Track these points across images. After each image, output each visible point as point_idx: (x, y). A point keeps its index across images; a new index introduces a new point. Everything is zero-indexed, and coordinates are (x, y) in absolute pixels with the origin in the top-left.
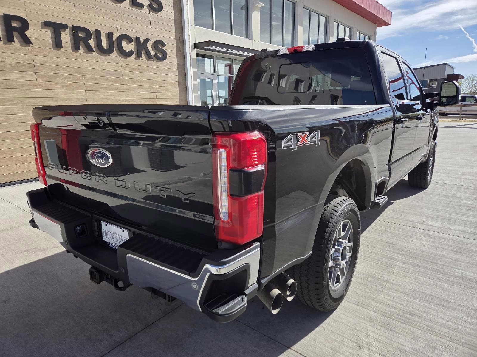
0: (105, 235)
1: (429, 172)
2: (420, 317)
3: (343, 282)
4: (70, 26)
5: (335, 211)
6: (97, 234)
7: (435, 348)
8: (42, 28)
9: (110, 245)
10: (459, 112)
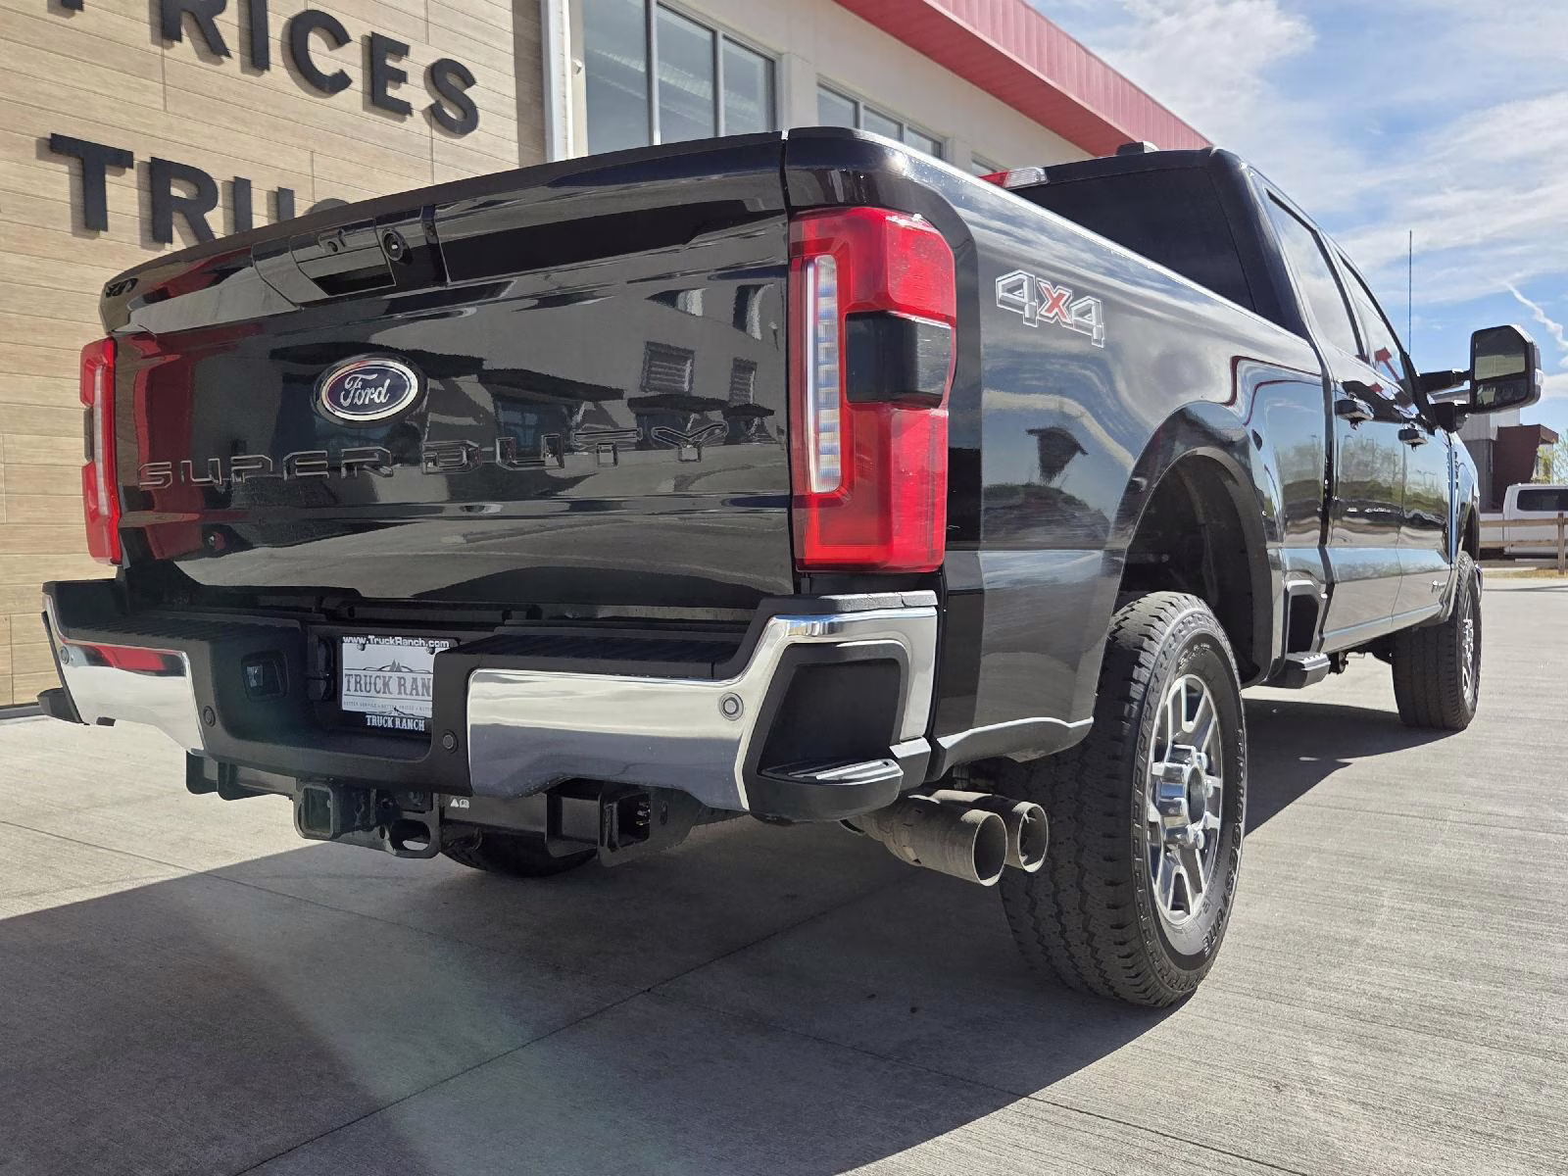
0: (352, 688)
1: (1464, 671)
2: (1483, 1017)
3: (1200, 914)
4: (142, 156)
5: (1160, 619)
6: (322, 690)
7: (1541, 1084)
8: (40, 157)
9: (375, 721)
10: (1556, 544)
